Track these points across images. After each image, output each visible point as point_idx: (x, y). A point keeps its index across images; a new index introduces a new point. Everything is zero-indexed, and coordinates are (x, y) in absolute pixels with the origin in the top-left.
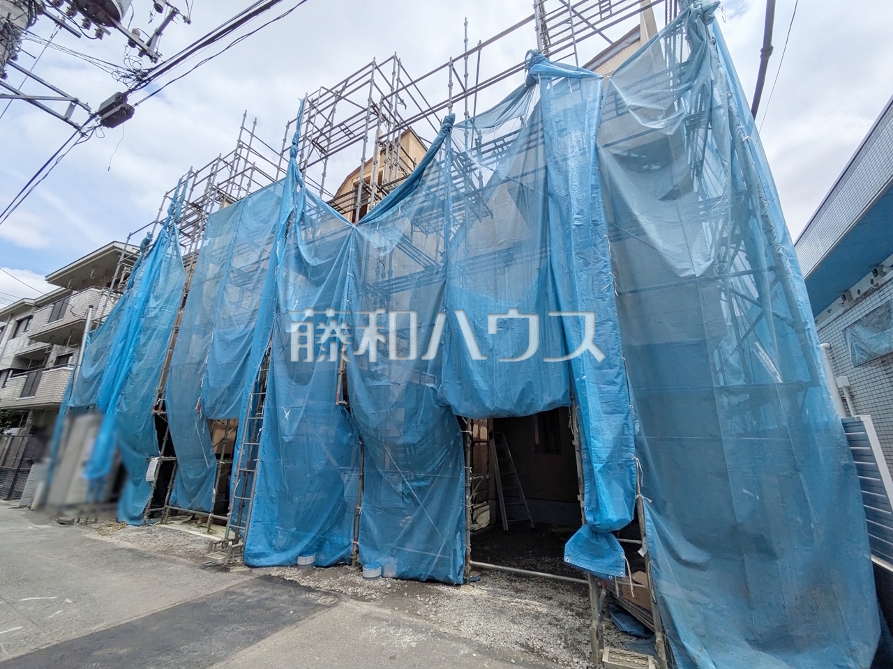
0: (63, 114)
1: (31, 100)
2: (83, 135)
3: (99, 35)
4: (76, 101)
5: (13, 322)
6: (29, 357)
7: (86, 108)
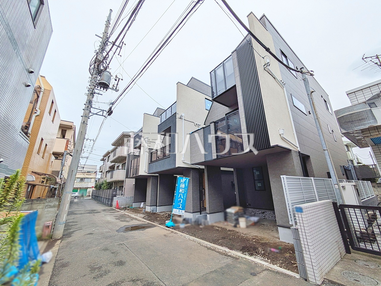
0: (102, 115)
1: (96, 114)
2: (106, 118)
3: (106, 90)
4: (104, 110)
5: (107, 157)
6: (111, 167)
7: (106, 111)
